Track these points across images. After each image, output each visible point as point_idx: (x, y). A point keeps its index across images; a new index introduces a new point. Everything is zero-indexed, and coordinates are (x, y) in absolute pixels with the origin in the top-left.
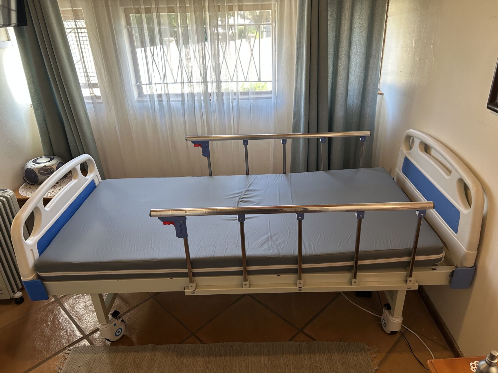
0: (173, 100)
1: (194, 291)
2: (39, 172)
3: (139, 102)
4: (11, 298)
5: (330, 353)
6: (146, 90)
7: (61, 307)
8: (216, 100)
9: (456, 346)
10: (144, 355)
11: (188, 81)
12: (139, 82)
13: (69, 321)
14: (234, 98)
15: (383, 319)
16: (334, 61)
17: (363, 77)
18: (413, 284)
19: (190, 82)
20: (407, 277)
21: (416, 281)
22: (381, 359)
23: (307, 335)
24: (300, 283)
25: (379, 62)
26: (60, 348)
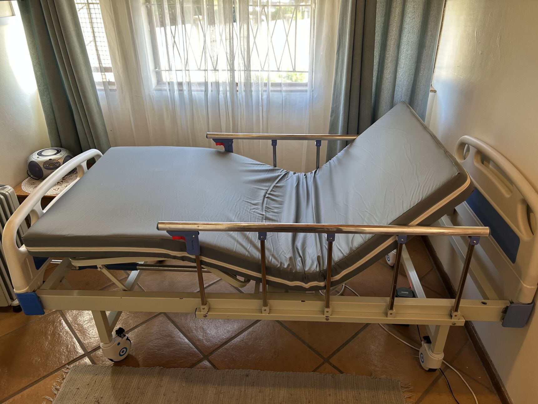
0: (195, 89)
1: (207, 314)
2: (43, 166)
3: (156, 90)
4: (9, 305)
5: (359, 389)
6: (166, 77)
7: (62, 318)
8: (244, 92)
9: (504, 390)
10: (150, 379)
11: (213, 69)
12: (158, 68)
13: (70, 335)
14: (264, 90)
15: (422, 354)
16: (381, 51)
17: (413, 71)
18: (459, 319)
19: (215, 70)
20: (452, 311)
21: (463, 316)
22: (416, 400)
23: (334, 366)
24: (327, 312)
25: (434, 55)
26: (58, 365)
